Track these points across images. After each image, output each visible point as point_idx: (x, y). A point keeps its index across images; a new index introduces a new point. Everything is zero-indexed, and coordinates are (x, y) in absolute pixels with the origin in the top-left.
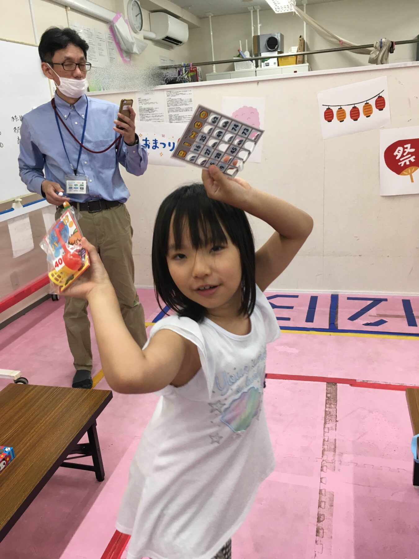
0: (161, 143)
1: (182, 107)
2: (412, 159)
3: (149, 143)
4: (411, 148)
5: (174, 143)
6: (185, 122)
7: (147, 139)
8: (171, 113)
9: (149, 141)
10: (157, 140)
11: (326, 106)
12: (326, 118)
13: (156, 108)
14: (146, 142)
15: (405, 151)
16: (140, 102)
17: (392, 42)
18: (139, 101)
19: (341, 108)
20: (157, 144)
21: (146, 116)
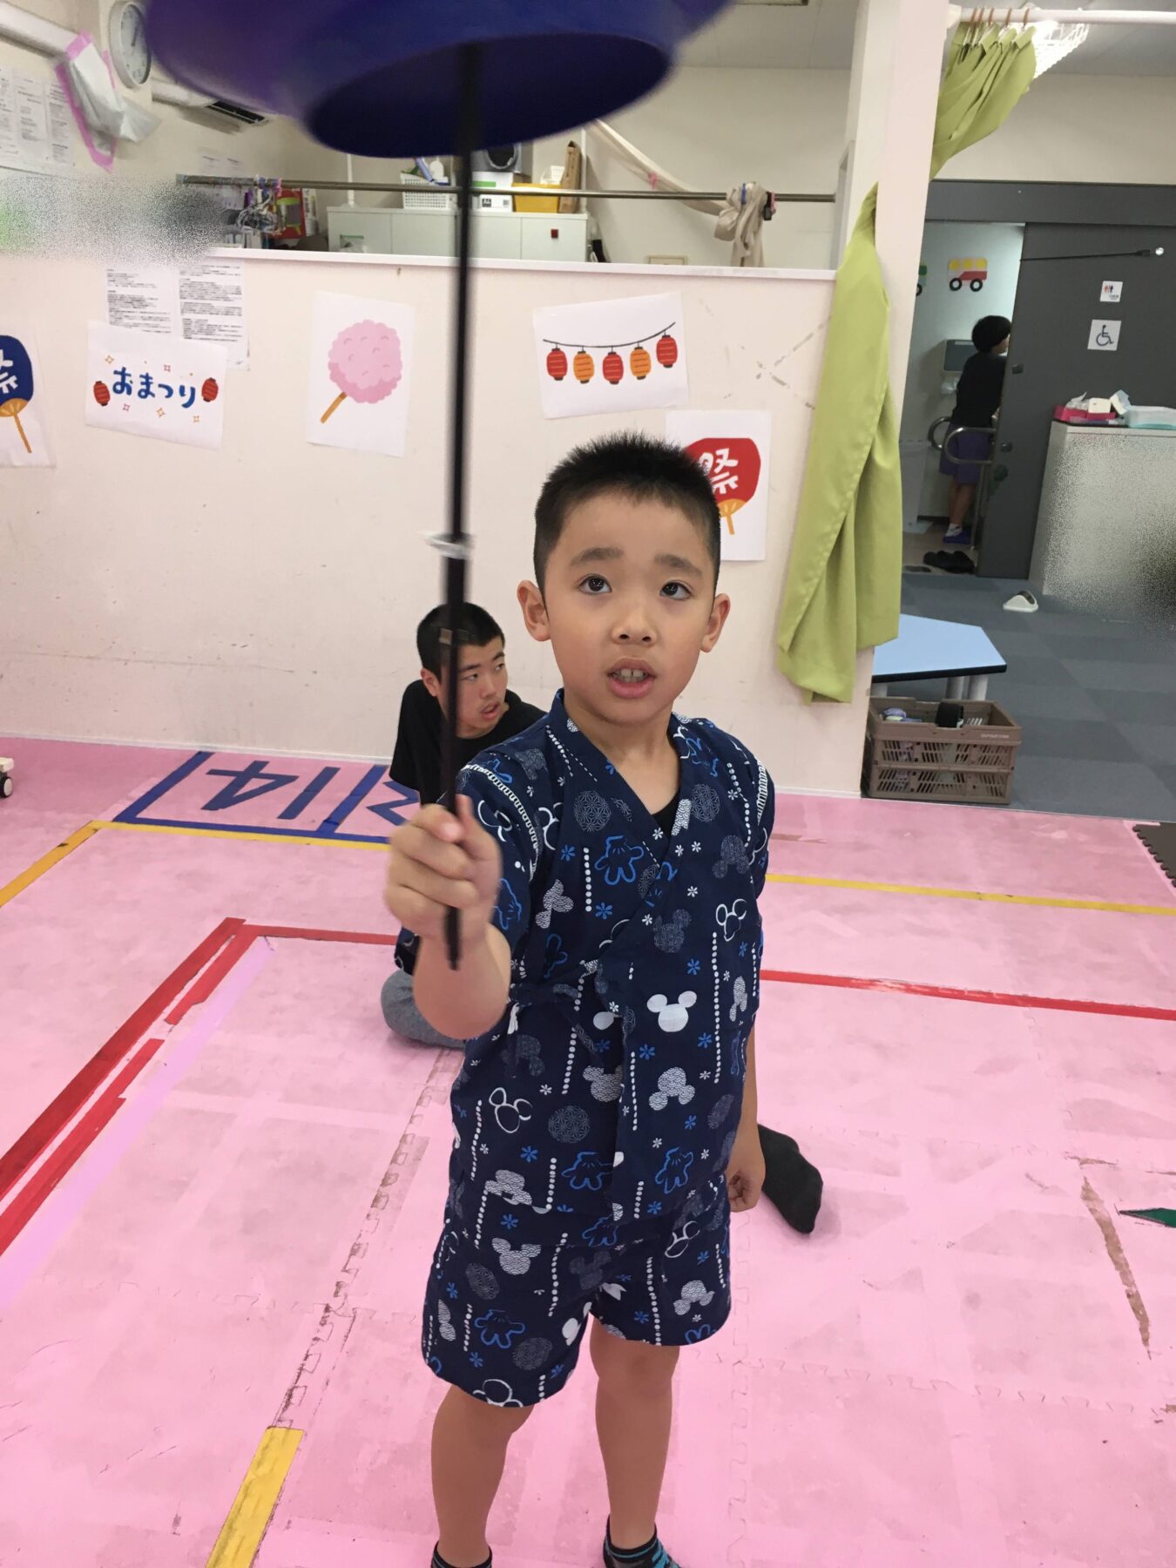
0: (160, 386)
1: (215, 304)
2: (733, 482)
3: (131, 382)
4: (731, 457)
5: (193, 390)
6: (223, 340)
7: (127, 372)
8: (187, 316)
9: (130, 375)
10: (150, 375)
11: (552, 342)
12: (550, 371)
13: (152, 299)
14: (123, 379)
15: (718, 464)
16: (112, 279)
17: (769, 195)
18: (109, 276)
19: (583, 352)
20: (151, 386)
21: (125, 314)
